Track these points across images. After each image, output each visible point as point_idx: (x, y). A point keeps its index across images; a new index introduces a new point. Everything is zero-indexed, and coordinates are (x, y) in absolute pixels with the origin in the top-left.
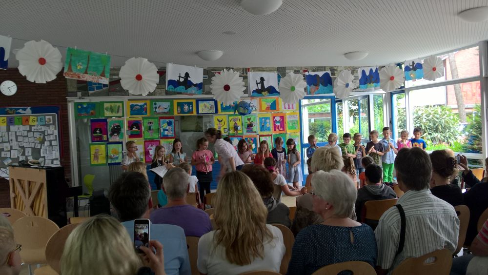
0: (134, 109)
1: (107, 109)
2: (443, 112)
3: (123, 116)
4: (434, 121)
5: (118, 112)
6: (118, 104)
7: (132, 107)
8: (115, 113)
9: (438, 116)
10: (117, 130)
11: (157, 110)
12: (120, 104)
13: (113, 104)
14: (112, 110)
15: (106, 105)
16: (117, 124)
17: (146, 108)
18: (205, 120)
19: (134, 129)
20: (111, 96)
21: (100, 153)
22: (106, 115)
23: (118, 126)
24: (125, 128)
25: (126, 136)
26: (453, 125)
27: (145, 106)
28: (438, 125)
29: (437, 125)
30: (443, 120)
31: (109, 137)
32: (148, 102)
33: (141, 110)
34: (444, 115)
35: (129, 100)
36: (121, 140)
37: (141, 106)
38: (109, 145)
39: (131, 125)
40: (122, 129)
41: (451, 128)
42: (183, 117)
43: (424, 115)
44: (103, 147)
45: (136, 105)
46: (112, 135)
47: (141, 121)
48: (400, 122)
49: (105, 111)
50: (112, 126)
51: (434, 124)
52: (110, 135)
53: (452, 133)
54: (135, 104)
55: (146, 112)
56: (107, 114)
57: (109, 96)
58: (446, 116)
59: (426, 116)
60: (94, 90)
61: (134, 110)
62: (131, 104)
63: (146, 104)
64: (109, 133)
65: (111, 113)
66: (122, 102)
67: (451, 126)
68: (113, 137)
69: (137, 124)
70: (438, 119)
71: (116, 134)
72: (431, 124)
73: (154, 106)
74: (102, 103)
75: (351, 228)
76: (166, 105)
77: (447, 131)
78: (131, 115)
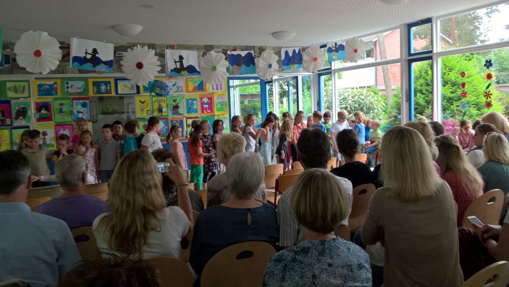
0: (42, 89)
1: (10, 89)
3: (30, 97)
4: (360, 102)
7: (40, 86)
8: (20, 93)
9: (363, 97)
10: (23, 113)
11: (70, 90)
12: (26, 84)
13: (17, 84)
14: (16, 90)
15: (9, 85)
17: (56, 88)
18: (126, 101)
19: (42, 111)
20: (14, 74)
21: (3, 139)
22: (8, 96)
23: (23, 108)
24: (32, 111)
25: (34, 120)
27: (55, 86)
32: (59, 81)
33: (51, 90)
36: (28, 124)
37: (50, 86)
38: (14, 131)
40: (28, 112)
41: (375, 109)
42: (101, 99)
43: (350, 97)
44: (6, 132)
45: (44, 85)
46: (17, 118)
47: (50, 102)
49: (8, 91)
50: (17, 108)
51: (359, 105)
52: (15, 118)
53: (376, 114)
54: (43, 83)
55: (56, 92)
56: (11, 94)
57: (12, 74)
58: (370, 97)
59: (352, 97)
62: (38, 83)
63: (56, 83)
64: (14, 116)
65: (14, 93)
66: (28, 81)
67: (375, 107)
70: (363, 100)
72: (356, 106)
73: (66, 86)
77: (371, 112)
78: (39, 95)
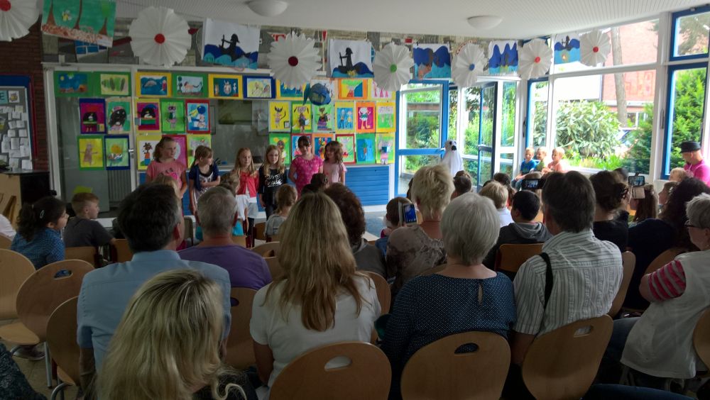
0: (146, 85)
1: (105, 83)
2: (599, 112)
3: (130, 95)
4: (585, 123)
5: (122, 88)
6: (122, 77)
7: (144, 81)
8: (118, 89)
9: (591, 117)
10: (120, 116)
11: (183, 89)
12: (126, 77)
13: (114, 77)
14: (112, 85)
15: (103, 78)
16: (120, 108)
17: (165, 86)
18: (255, 107)
19: (146, 116)
20: (111, 63)
21: (93, 151)
22: (103, 93)
23: (122, 111)
24: (133, 114)
25: (135, 127)
26: (610, 130)
27: (164, 82)
28: (590, 130)
29: (588, 130)
30: (598, 124)
31: (109, 126)
32: (169, 76)
33: (158, 88)
34: (600, 116)
35: (139, 71)
36: (127, 132)
37: (158, 81)
38: (108, 140)
39: (143, 110)
40: (128, 116)
41: (607, 135)
42: (221, 102)
43: (572, 115)
44: (98, 141)
45: (149, 80)
46: (112, 123)
47: (157, 104)
48: (538, 123)
49: (102, 87)
50: (113, 110)
51: (585, 129)
52: (109, 123)
53: (609, 142)
54: (148, 77)
55: (165, 91)
56: (105, 91)
57: (108, 62)
58: (602, 117)
59: (574, 116)
60: (85, 53)
61: (147, 87)
62: (142, 77)
63: (165, 78)
64: (108, 121)
65: (110, 89)
66: (129, 74)
67: (608, 132)
68: (114, 127)
69: (152, 109)
70: (590, 121)
71: (118, 123)
72: (581, 129)
73: (178, 82)
74: (98, 74)
75: (481, 281)
76: (196, 81)
77: (603, 139)
78: (142, 93)
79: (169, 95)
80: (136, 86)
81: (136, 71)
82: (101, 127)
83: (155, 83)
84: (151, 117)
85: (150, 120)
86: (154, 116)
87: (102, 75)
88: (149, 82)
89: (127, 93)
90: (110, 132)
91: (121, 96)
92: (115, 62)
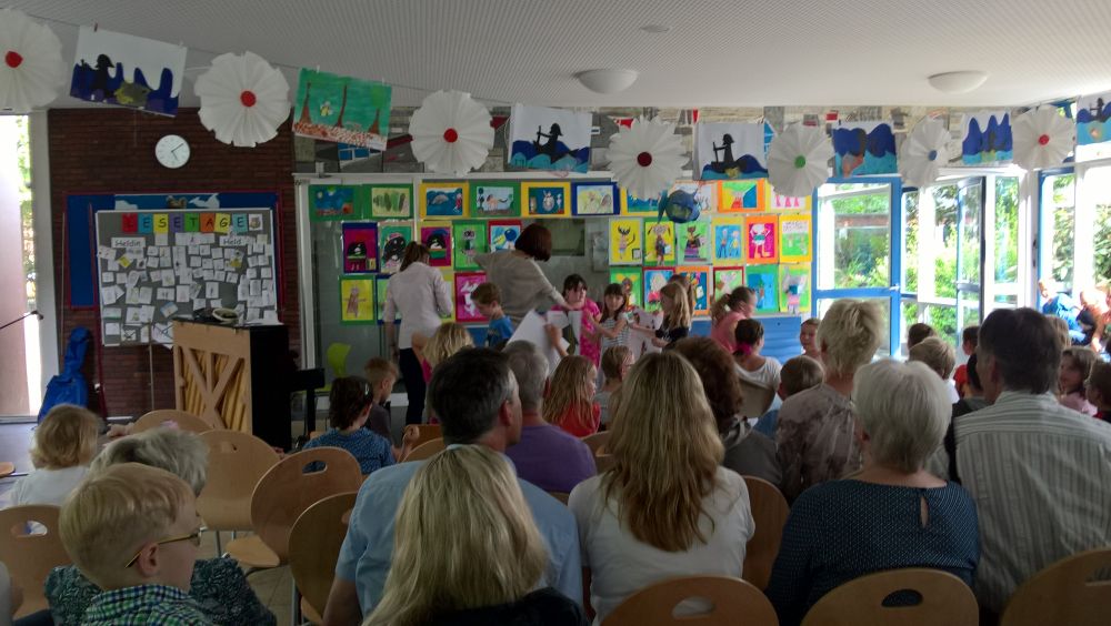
0: (434, 202)
1: (377, 201)
3: (411, 217)
5: (401, 207)
6: (400, 190)
7: (431, 196)
8: (395, 209)
10: (398, 248)
11: (485, 205)
12: (406, 191)
13: (390, 191)
14: (387, 203)
15: (375, 193)
16: (398, 235)
17: (460, 201)
18: (590, 229)
20: (386, 171)
21: (360, 298)
22: (374, 215)
23: (400, 239)
27: (459, 196)
31: (382, 262)
32: (466, 187)
33: (448, 205)
35: (425, 181)
37: (449, 195)
38: (380, 282)
39: (429, 237)
44: (367, 284)
45: (438, 194)
46: (387, 258)
47: (448, 228)
49: (374, 205)
50: (388, 239)
52: (383, 258)
54: (436, 190)
55: (460, 208)
56: (378, 211)
57: (382, 171)
60: (351, 158)
61: (436, 205)
62: (428, 190)
63: (460, 191)
64: (382, 254)
65: (385, 209)
66: (410, 186)
68: (389, 262)
69: (441, 236)
71: (395, 257)
73: (478, 196)
74: (369, 187)
75: (923, 490)
78: (428, 214)
79: (465, 215)
80: (420, 202)
81: (421, 181)
82: (372, 263)
83: (446, 199)
84: (440, 247)
85: (439, 251)
86: (443, 247)
87: (374, 189)
88: (437, 198)
89: (407, 214)
90: (383, 271)
91: (400, 219)
92: (392, 170)
